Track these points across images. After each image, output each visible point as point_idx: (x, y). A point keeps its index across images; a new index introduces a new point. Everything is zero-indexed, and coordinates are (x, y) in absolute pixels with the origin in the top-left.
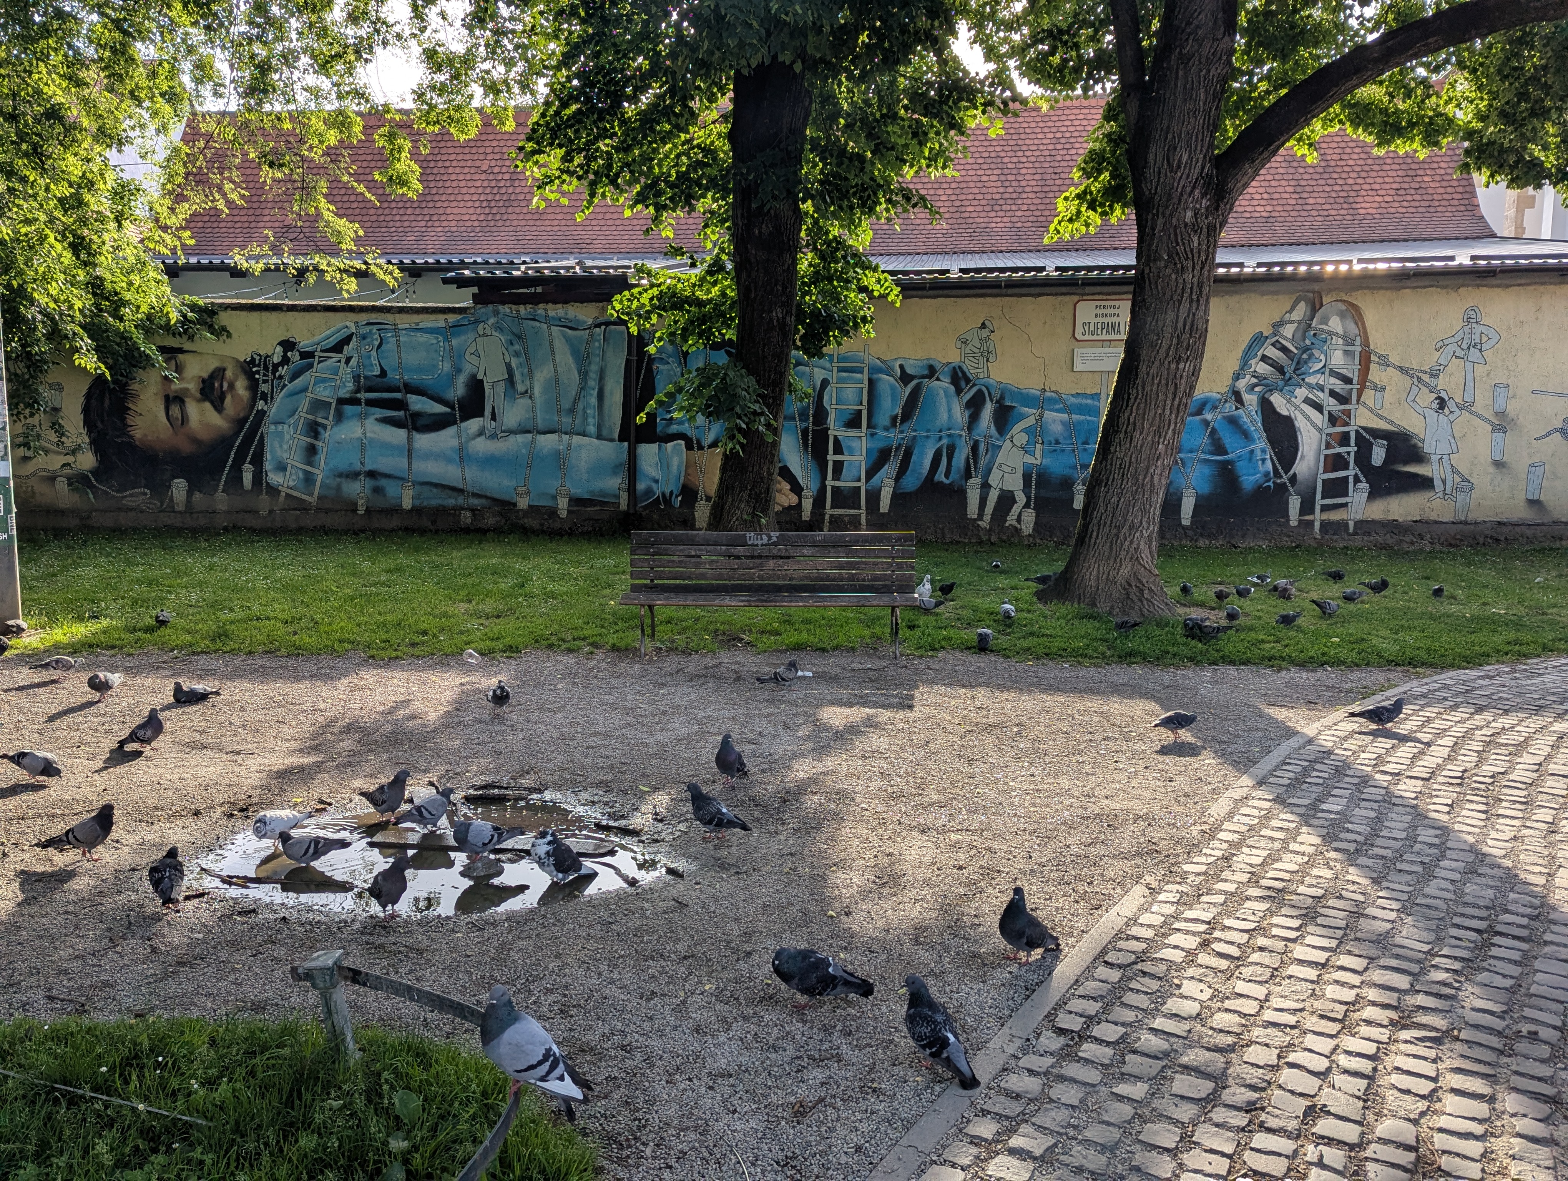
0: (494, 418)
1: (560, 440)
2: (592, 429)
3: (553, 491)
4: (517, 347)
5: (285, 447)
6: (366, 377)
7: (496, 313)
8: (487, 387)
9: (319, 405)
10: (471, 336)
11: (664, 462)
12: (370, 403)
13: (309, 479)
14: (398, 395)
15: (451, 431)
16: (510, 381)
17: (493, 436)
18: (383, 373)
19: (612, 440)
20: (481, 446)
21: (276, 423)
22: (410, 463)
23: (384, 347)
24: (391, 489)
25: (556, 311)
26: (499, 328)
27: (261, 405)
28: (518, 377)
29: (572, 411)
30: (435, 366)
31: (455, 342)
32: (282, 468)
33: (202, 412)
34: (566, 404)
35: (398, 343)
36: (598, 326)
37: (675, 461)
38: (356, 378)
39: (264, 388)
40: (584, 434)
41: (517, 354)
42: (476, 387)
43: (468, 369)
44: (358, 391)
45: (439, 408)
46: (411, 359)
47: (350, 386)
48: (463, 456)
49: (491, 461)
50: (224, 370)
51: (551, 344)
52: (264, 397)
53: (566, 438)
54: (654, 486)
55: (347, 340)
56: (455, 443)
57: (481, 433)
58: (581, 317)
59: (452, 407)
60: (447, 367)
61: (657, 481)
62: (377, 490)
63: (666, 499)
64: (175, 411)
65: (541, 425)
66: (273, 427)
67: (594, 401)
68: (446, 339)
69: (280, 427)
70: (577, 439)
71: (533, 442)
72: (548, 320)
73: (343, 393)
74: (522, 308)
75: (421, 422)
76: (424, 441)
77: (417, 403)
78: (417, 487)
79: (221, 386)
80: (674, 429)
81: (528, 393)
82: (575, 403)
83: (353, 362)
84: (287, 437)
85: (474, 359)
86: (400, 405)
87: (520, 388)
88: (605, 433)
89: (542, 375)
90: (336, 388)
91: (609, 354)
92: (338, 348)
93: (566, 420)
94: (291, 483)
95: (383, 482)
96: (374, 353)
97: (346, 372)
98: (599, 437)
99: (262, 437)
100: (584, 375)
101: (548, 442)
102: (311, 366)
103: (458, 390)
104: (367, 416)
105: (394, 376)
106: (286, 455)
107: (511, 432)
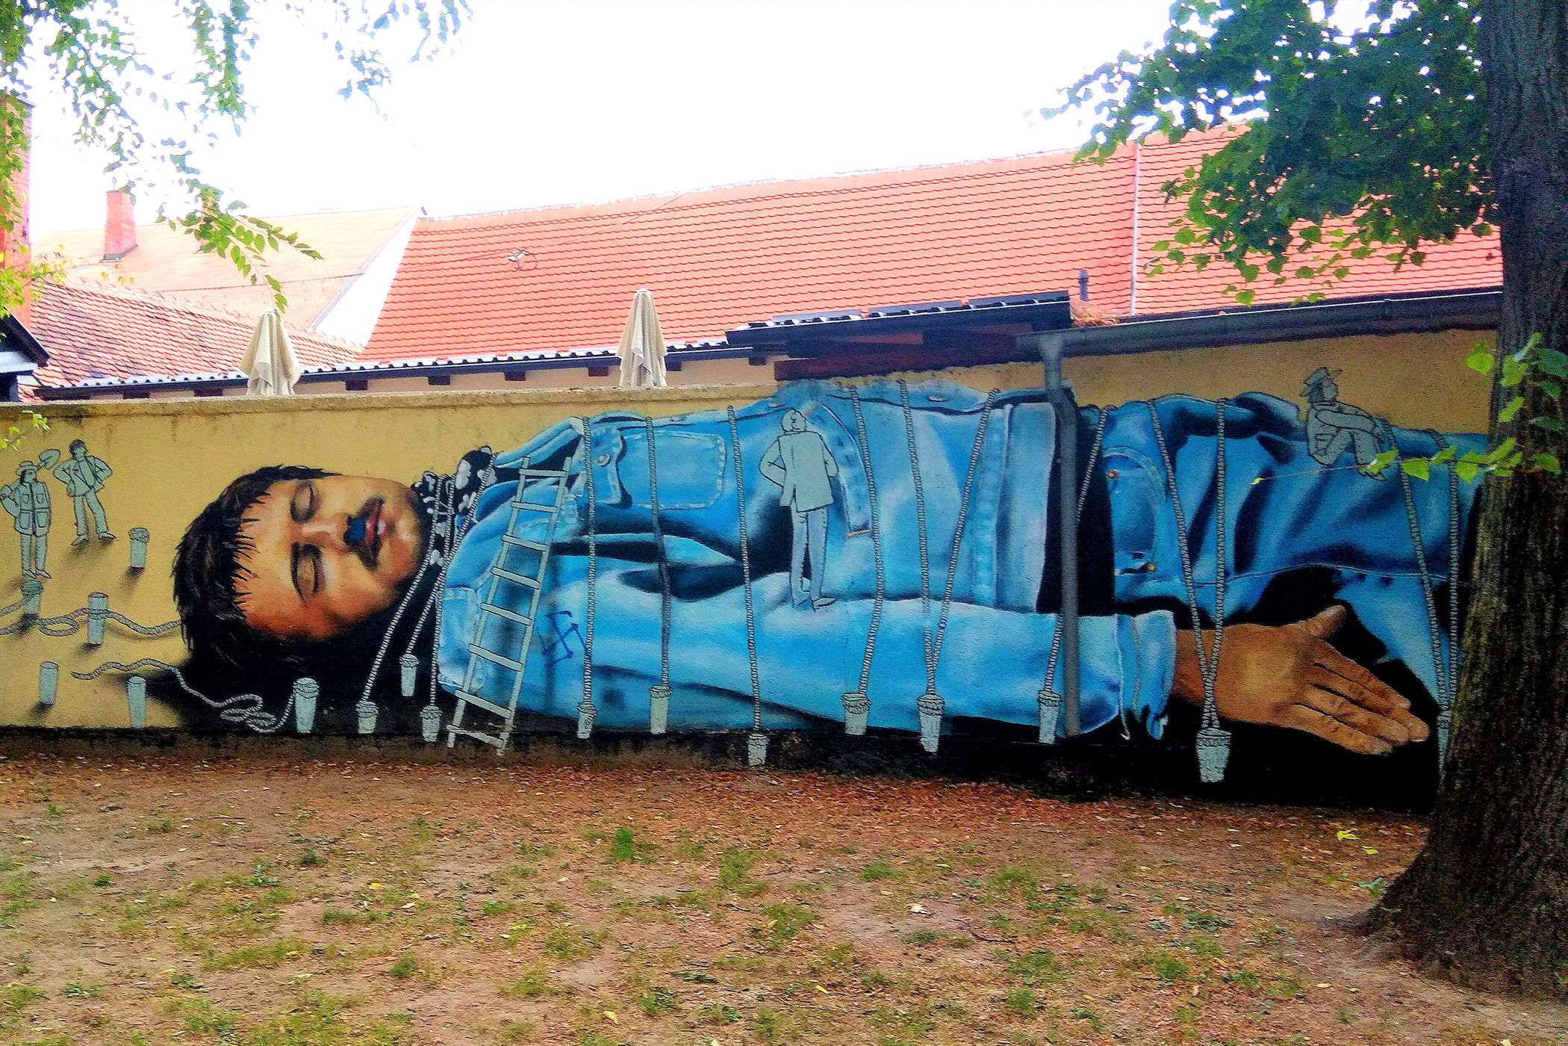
0: (807, 572)
1: (926, 610)
2: (986, 589)
3: (911, 702)
4: (850, 449)
5: (469, 624)
6: (597, 509)
7: (814, 394)
8: (796, 520)
9: (523, 556)
10: (772, 432)
11: (1130, 651)
12: (604, 550)
13: (503, 678)
14: (648, 537)
15: (736, 594)
16: (837, 507)
17: (807, 604)
18: (626, 500)
19: (1024, 610)
20: (785, 621)
21: (457, 586)
22: (664, 653)
23: (629, 457)
24: (634, 696)
25: (920, 383)
26: (818, 418)
27: (433, 557)
28: (850, 501)
29: (948, 558)
30: (711, 487)
31: (744, 445)
32: (462, 659)
33: (345, 572)
34: (938, 545)
35: (652, 449)
36: (999, 405)
37: (1153, 651)
38: (583, 510)
39: (440, 529)
40: (970, 599)
41: (849, 461)
42: (778, 521)
43: (765, 491)
44: (585, 531)
45: (715, 558)
46: (671, 475)
47: (573, 523)
48: (752, 639)
49: (802, 647)
50: (381, 502)
51: (911, 442)
52: (439, 543)
53: (936, 606)
54: (1110, 697)
55: (569, 449)
56: (740, 615)
57: (784, 599)
58: (967, 391)
59: (738, 556)
60: (730, 486)
61: (1115, 688)
62: (611, 698)
63: (1137, 722)
64: (306, 568)
65: (891, 583)
66: (450, 593)
67: (989, 538)
68: (731, 441)
69: (462, 592)
70: (957, 609)
71: (876, 616)
72: (906, 402)
73: (563, 536)
74: (858, 382)
75: (685, 581)
76: (690, 613)
77: (682, 550)
78: (677, 692)
79: (376, 528)
80: (1151, 588)
81: (869, 529)
82: (954, 543)
83: (579, 483)
84: (472, 608)
85: (775, 473)
86: (650, 552)
87: (855, 519)
88: (1011, 596)
89: (895, 496)
90: (552, 527)
91: (1020, 452)
92: (555, 462)
93: (938, 575)
94: (476, 686)
95: (620, 684)
96: (612, 467)
97: (567, 500)
98: (1000, 604)
99: (433, 611)
100: (970, 493)
101: (903, 614)
102: (513, 492)
103: (749, 525)
104: (598, 571)
105: (643, 506)
106: (468, 639)
107: (837, 597)
